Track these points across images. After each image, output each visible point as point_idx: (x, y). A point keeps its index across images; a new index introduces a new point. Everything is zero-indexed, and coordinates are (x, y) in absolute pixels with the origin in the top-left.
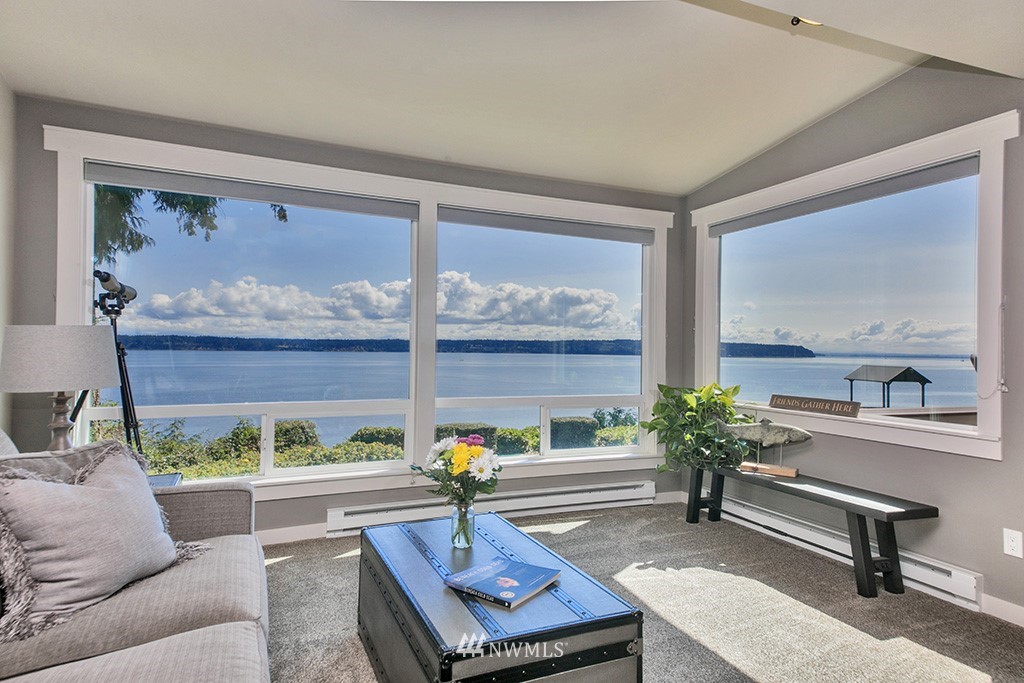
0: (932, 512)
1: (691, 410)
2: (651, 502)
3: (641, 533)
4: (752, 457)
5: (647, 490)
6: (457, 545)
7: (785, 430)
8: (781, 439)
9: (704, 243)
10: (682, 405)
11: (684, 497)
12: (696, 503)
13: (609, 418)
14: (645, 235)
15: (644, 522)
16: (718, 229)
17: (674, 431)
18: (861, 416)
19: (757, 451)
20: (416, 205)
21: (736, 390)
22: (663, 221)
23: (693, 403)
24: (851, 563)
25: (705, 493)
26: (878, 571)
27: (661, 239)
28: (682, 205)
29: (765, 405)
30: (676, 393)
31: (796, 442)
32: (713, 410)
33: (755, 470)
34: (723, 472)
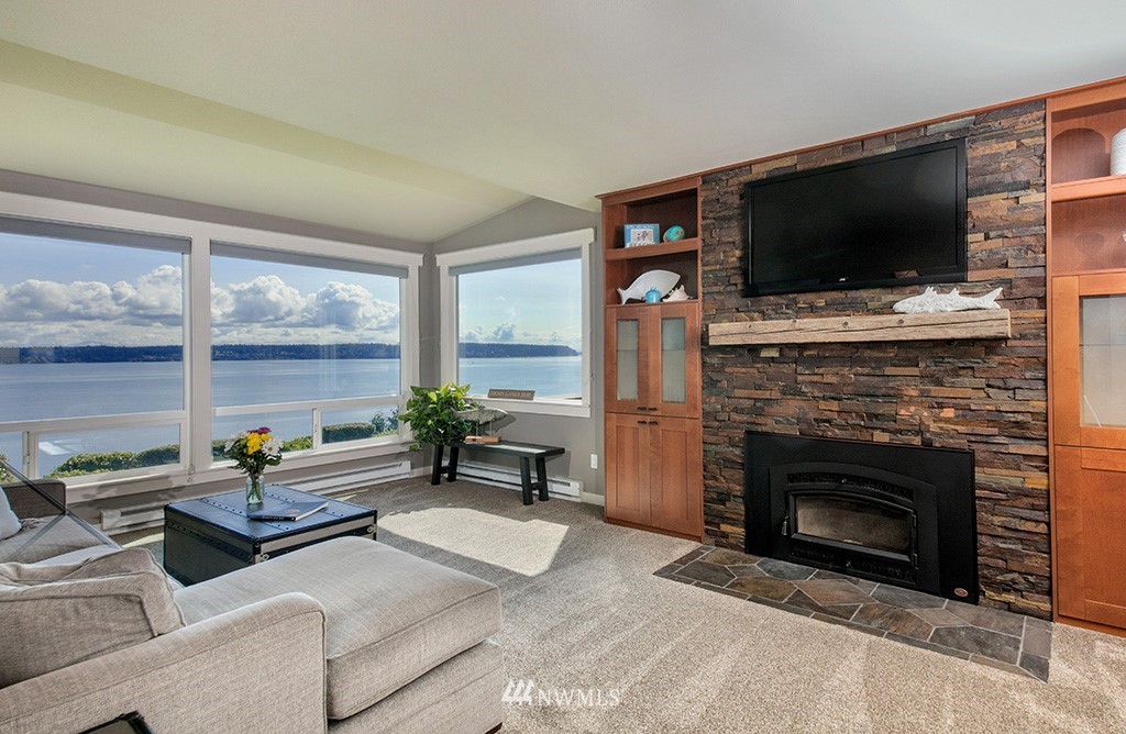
0: (561, 451)
1: (434, 403)
2: (407, 476)
3: (395, 496)
4: (473, 433)
5: (404, 469)
6: (251, 501)
7: (493, 411)
8: (490, 418)
9: (445, 279)
10: (427, 399)
11: (430, 469)
12: (439, 470)
13: (389, 423)
14: (401, 272)
15: (400, 489)
16: (456, 270)
17: (421, 420)
18: (536, 399)
19: (477, 427)
20: (189, 241)
21: (468, 387)
22: (414, 261)
23: (435, 399)
24: (521, 489)
25: (445, 463)
26: (535, 489)
27: (414, 274)
28: (430, 249)
29: (485, 397)
30: (425, 392)
31: (500, 419)
32: (449, 402)
33: (474, 440)
34: (456, 445)
